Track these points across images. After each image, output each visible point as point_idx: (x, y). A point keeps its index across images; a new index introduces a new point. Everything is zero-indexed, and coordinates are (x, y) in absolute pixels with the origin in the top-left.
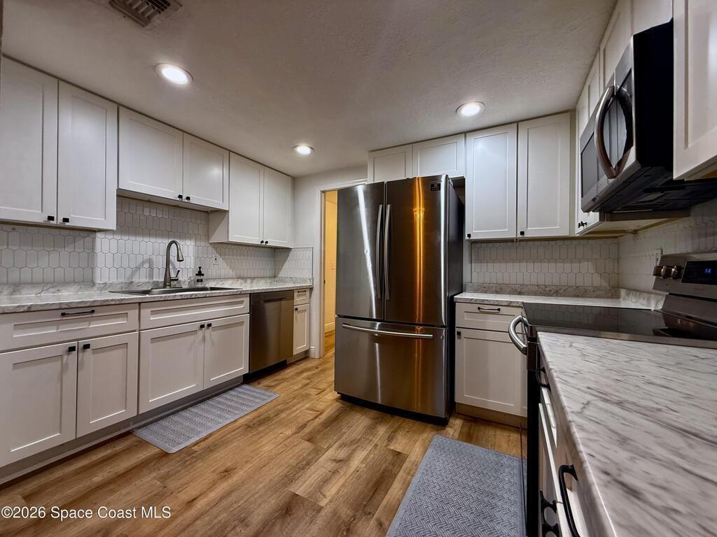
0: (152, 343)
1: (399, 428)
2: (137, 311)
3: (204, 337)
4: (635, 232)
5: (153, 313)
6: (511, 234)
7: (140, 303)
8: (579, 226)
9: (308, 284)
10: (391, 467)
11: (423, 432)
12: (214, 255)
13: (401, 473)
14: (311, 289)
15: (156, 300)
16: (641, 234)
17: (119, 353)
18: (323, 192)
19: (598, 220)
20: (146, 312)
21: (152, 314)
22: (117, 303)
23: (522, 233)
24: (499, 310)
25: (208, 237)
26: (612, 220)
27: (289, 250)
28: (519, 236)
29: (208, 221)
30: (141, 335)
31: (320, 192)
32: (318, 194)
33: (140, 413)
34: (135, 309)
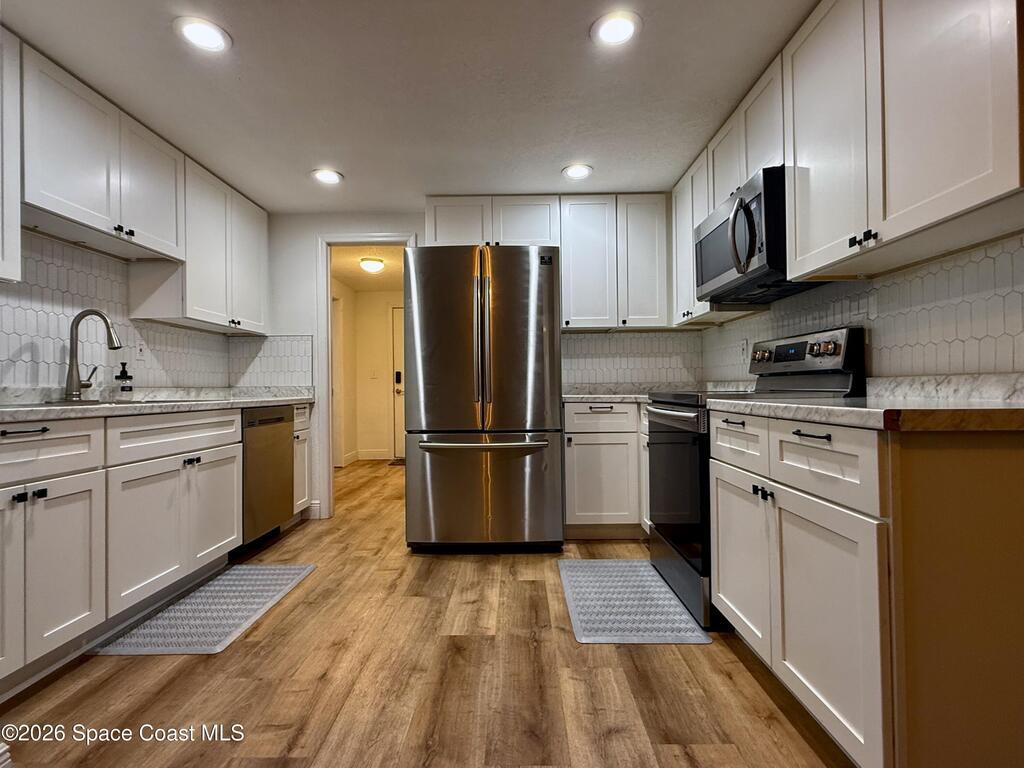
0: (124, 489)
1: (514, 563)
2: (103, 431)
3: (189, 482)
4: (721, 324)
5: (125, 436)
6: (612, 323)
7: (106, 417)
8: (684, 315)
9: (306, 396)
10: (535, 593)
11: (542, 561)
12: (138, 342)
13: (549, 595)
14: (312, 405)
15: (130, 412)
16: (727, 327)
17: (79, 507)
18: (329, 244)
19: (708, 309)
20: (114, 434)
21: (122, 439)
22: (80, 415)
23: (624, 322)
24: (611, 408)
25: (128, 309)
26: (719, 311)
27: (262, 338)
28: (621, 325)
29: (127, 276)
30: (110, 475)
31: (324, 244)
32: (322, 248)
33: (111, 616)
34: (99, 428)
